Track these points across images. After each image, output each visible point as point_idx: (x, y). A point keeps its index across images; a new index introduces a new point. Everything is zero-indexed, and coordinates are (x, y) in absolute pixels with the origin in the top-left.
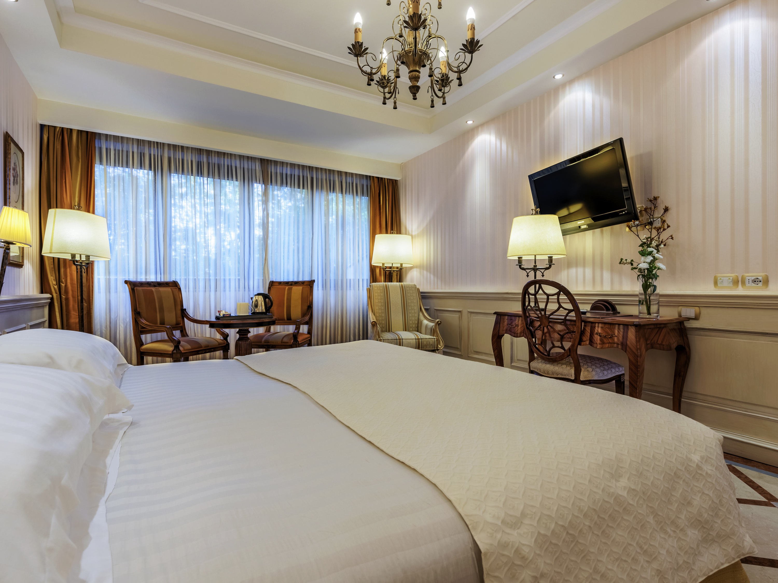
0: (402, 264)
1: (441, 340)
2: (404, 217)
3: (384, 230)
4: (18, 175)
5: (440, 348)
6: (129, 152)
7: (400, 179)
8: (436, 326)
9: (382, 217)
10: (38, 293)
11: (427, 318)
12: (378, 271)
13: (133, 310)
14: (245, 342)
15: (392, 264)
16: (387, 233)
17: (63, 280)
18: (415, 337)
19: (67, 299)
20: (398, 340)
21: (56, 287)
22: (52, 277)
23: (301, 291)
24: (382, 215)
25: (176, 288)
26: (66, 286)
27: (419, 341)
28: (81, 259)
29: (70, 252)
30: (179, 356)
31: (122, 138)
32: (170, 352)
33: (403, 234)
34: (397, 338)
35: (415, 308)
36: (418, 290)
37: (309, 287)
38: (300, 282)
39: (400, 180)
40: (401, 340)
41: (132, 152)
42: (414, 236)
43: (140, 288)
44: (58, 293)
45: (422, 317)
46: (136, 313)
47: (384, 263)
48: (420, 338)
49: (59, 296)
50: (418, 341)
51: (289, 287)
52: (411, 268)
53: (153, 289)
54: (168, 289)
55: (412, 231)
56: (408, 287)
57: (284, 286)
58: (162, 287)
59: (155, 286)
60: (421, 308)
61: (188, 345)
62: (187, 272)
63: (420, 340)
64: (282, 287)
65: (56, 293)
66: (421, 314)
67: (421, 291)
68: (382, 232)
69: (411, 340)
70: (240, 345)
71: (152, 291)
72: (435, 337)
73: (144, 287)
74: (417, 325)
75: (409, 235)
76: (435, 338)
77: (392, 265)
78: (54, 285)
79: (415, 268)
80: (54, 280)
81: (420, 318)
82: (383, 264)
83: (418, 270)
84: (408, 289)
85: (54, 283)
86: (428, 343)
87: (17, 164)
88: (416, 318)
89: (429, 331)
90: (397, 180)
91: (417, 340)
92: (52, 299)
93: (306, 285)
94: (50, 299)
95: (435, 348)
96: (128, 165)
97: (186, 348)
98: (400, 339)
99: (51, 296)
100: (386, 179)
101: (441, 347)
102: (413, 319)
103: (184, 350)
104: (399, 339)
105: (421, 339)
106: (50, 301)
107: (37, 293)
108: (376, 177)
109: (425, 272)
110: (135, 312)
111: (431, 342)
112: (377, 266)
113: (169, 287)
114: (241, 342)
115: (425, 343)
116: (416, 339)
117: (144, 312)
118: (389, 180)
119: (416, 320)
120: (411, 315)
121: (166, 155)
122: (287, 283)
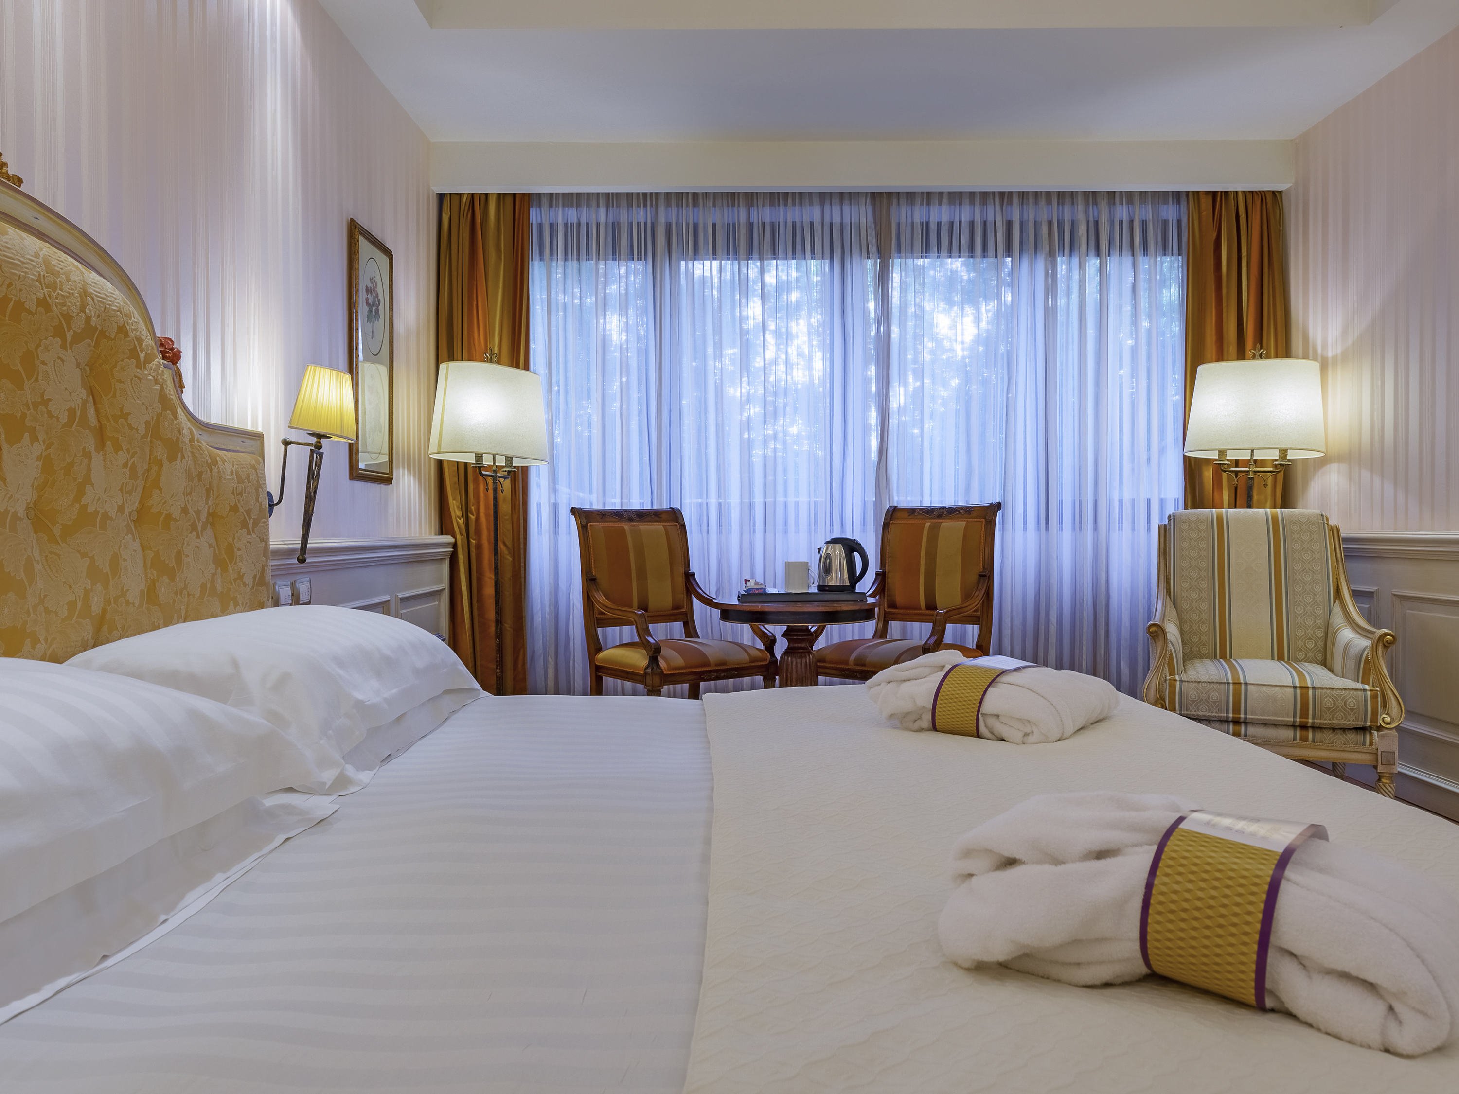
0: (1286, 450)
1: (1392, 698)
2: (1301, 306)
3: (1233, 349)
4: (379, 301)
5: (1389, 724)
6: (592, 223)
7: (1290, 185)
8: (1374, 648)
9: (1224, 310)
10: (433, 533)
11: (1354, 621)
12: (1208, 474)
13: (584, 572)
14: (799, 660)
15: (1252, 451)
16: (1241, 355)
17: (473, 507)
18: (1293, 682)
19: (479, 547)
20: (1231, 686)
21: (461, 521)
22: (454, 502)
23: (961, 534)
24: (1224, 305)
25: (675, 525)
26: (478, 519)
27: (1308, 694)
28: (494, 463)
29: (472, 450)
30: (657, 680)
31: (578, 195)
32: (640, 670)
33: (1297, 357)
34: (1227, 678)
35: (1318, 589)
36: (1335, 531)
37: (982, 522)
38: (962, 508)
39: (1288, 190)
40: (1243, 686)
41: (597, 223)
42: (1330, 361)
43: (599, 525)
44: (465, 534)
45: (1338, 618)
46: (590, 580)
47: (1225, 451)
48: (1309, 685)
49: (466, 541)
50: (1302, 695)
51: (932, 521)
52: (1323, 462)
53: (627, 526)
54: (658, 527)
55: (1325, 346)
56: (1295, 523)
57: (922, 519)
58: (645, 522)
59: (631, 520)
60: (1338, 591)
61: (680, 657)
62: (703, 490)
63: (1311, 692)
64: (916, 521)
65: (461, 535)
66: (1337, 609)
67: (1342, 535)
68: (1225, 357)
69: (1277, 689)
70: (787, 665)
71: (623, 530)
72: (1367, 687)
73: (608, 522)
74: (1320, 644)
75: (1315, 359)
76: (1365, 690)
77: (1252, 455)
78: (458, 517)
79: (1334, 462)
80: (458, 507)
81: (1331, 621)
82: (1222, 453)
83: (1344, 466)
84: (1295, 528)
85: (459, 513)
86: (1340, 703)
87: (378, 279)
88: (1320, 621)
89: (1351, 664)
90: (1280, 192)
91: (1298, 691)
92: (455, 546)
93: (976, 517)
94: (451, 546)
95: (1365, 721)
96: (589, 256)
97: (673, 664)
98: (1237, 684)
99: (453, 540)
100: (1240, 194)
101: (1392, 719)
102: (1310, 622)
103: (670, 668)
104: (1234, 683)
105: (1314, 688)
106: (452, 550)
107: (430, 534)
108: (1207, 193)
109: (1366, 475)
110: (587, 576)
111: (1351, 703)
112: (1208, 461)
113: (660, 521)
114: (790, 659)
115: (1328, 702)
116: (1295, 687)
117: (603, 579)
118: (1249, 197)
119: (1319, 628)
120: (1299, 611)
121: (662, 219)
122: (929, 512)
